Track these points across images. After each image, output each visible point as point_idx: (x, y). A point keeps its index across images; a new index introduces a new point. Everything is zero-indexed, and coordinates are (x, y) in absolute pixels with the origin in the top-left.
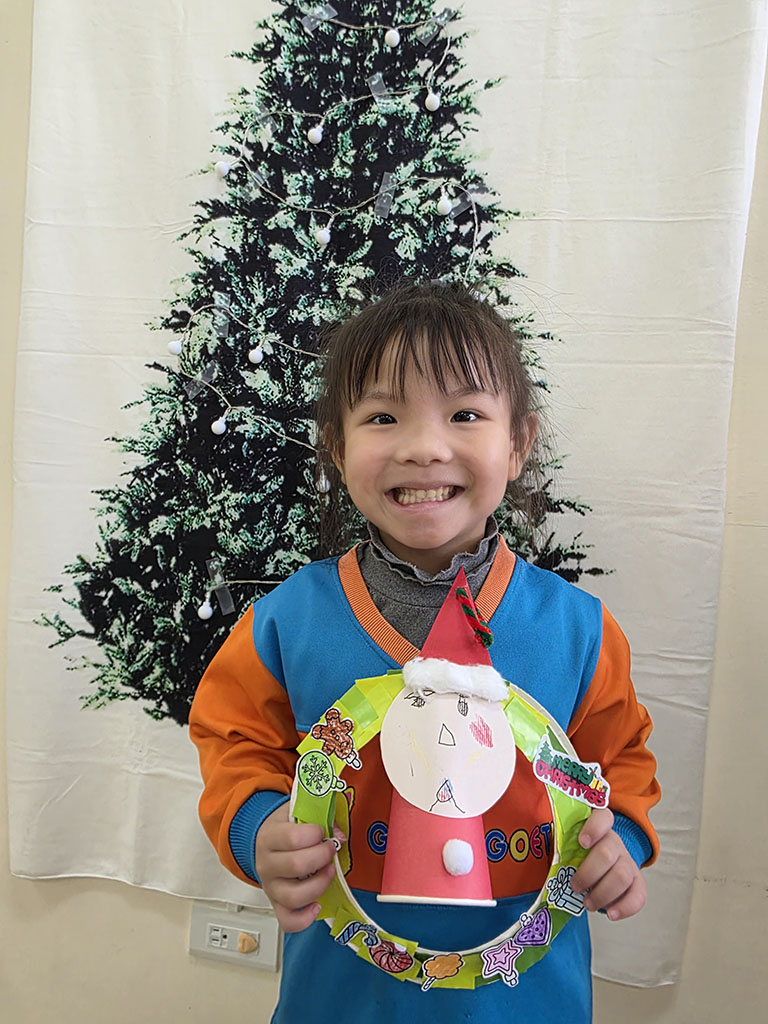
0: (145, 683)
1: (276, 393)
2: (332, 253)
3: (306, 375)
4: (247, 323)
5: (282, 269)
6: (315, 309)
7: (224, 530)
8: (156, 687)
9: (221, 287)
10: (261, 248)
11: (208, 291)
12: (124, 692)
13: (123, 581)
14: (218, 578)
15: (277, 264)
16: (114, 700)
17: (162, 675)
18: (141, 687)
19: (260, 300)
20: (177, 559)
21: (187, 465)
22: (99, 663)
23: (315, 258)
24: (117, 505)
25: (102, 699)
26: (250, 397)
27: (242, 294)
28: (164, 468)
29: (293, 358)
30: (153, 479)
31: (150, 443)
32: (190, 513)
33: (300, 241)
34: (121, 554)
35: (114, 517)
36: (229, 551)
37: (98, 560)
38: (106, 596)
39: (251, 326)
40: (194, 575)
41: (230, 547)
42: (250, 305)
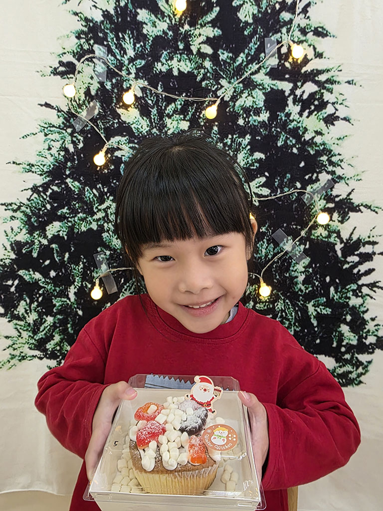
0: (47, 347)
1: (145, 127)
2: (186, 18)
3: (169, 114)
4: (121, 70)
5: (148, 30)
6: (174, 63)
7: (108, 231)
8: (56, 350)
9: (100, 41)
10: (131, 11)
11: (89, 44)
12: (31, 355)
13: (26, 272)
14: (104, 267)
15: (144, 26)
16: (23, 361)
17: (61, 341)
18: (45, 350)
19: (131, 53)
20: (69, 254)
21: (76, 183)
22: (9, 336)
23: (173, 22)
24: (19, 214)
25: (12, 362)
26: (125, 129)
27: (116, 48)
28: (57, 185)
29: (158, 101)
30: (48, 194)
31: (44, 165)
32: (79, 219)
33: (162, 8)
34: (24, 251)
35: (17, 224)
36: (113, 247)
37: (5, 257)
38: (13, 284)
39: (124, 73)
40: (84, 266)
41: (113, 244)
42: (123, 57)
